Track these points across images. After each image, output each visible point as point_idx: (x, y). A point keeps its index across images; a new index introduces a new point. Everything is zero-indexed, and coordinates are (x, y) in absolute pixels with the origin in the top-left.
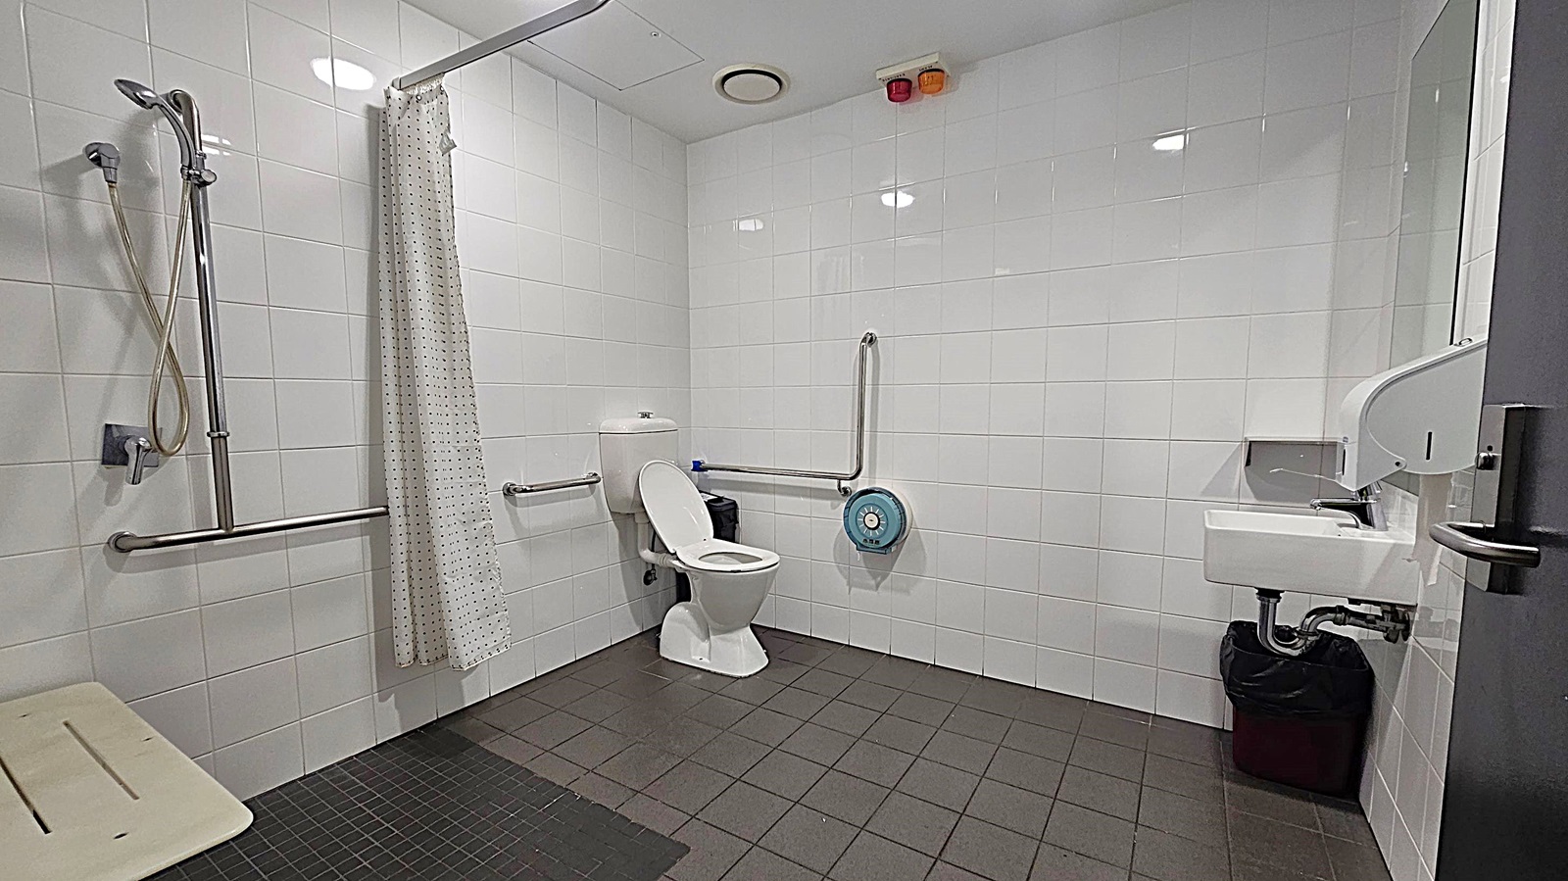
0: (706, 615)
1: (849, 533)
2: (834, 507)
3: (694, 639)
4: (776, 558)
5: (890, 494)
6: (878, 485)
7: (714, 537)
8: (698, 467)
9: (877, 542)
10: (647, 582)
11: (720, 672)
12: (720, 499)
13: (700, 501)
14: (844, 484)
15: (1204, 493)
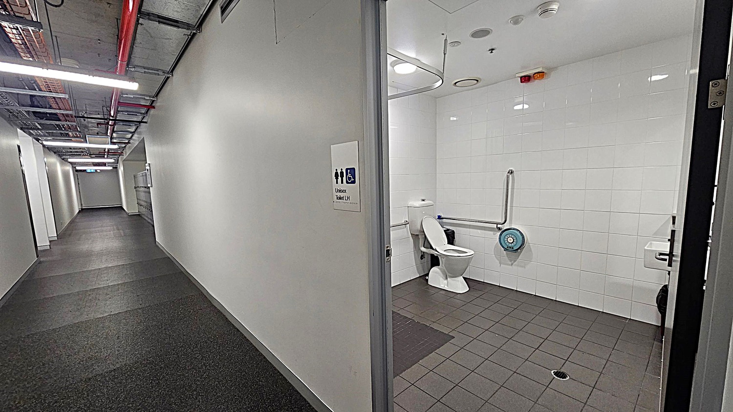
0: (446, 271)
1: (501, 244)
2: (494, 234)
3: (441, 279)
4: (472, 252)
5: (518, 230)
6: (513, 227)
7: (448, 244)
8: (440, 218)
9: (513, 248)
10: (422, 259)
11: (452, 291)
12: (448, 230)
13: (442, 230)
14: (499, 226)
15: (653, 235)
